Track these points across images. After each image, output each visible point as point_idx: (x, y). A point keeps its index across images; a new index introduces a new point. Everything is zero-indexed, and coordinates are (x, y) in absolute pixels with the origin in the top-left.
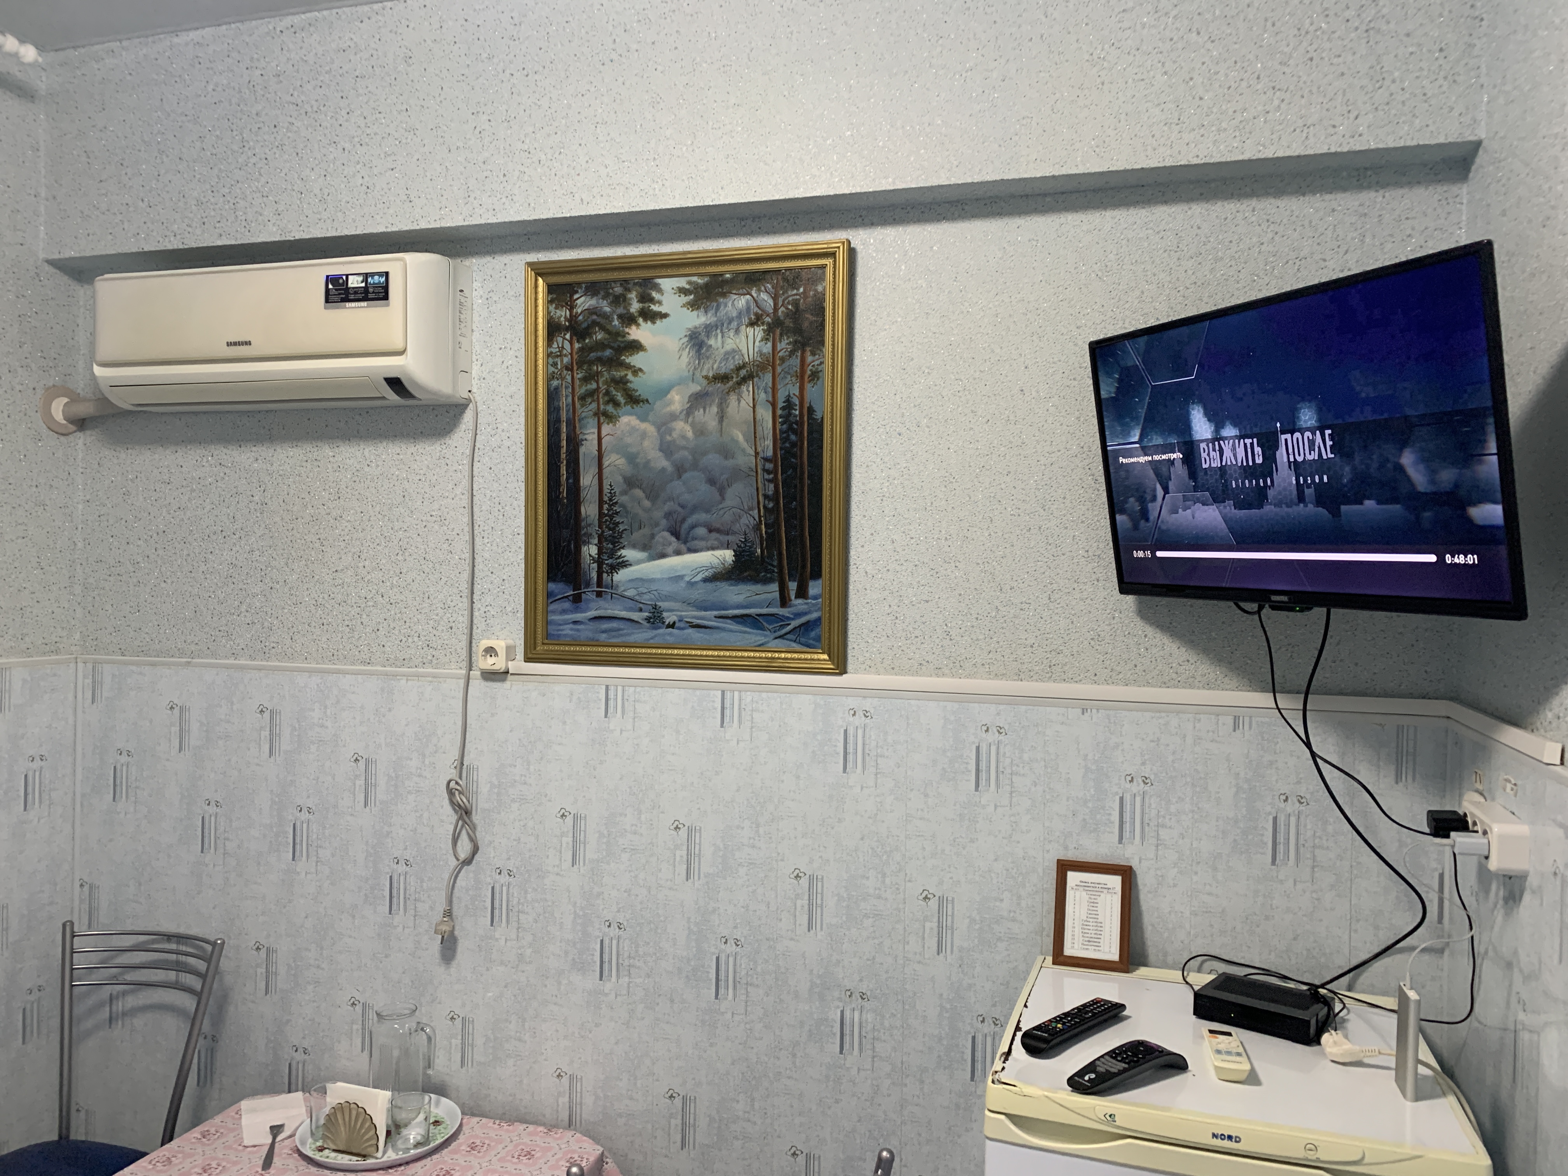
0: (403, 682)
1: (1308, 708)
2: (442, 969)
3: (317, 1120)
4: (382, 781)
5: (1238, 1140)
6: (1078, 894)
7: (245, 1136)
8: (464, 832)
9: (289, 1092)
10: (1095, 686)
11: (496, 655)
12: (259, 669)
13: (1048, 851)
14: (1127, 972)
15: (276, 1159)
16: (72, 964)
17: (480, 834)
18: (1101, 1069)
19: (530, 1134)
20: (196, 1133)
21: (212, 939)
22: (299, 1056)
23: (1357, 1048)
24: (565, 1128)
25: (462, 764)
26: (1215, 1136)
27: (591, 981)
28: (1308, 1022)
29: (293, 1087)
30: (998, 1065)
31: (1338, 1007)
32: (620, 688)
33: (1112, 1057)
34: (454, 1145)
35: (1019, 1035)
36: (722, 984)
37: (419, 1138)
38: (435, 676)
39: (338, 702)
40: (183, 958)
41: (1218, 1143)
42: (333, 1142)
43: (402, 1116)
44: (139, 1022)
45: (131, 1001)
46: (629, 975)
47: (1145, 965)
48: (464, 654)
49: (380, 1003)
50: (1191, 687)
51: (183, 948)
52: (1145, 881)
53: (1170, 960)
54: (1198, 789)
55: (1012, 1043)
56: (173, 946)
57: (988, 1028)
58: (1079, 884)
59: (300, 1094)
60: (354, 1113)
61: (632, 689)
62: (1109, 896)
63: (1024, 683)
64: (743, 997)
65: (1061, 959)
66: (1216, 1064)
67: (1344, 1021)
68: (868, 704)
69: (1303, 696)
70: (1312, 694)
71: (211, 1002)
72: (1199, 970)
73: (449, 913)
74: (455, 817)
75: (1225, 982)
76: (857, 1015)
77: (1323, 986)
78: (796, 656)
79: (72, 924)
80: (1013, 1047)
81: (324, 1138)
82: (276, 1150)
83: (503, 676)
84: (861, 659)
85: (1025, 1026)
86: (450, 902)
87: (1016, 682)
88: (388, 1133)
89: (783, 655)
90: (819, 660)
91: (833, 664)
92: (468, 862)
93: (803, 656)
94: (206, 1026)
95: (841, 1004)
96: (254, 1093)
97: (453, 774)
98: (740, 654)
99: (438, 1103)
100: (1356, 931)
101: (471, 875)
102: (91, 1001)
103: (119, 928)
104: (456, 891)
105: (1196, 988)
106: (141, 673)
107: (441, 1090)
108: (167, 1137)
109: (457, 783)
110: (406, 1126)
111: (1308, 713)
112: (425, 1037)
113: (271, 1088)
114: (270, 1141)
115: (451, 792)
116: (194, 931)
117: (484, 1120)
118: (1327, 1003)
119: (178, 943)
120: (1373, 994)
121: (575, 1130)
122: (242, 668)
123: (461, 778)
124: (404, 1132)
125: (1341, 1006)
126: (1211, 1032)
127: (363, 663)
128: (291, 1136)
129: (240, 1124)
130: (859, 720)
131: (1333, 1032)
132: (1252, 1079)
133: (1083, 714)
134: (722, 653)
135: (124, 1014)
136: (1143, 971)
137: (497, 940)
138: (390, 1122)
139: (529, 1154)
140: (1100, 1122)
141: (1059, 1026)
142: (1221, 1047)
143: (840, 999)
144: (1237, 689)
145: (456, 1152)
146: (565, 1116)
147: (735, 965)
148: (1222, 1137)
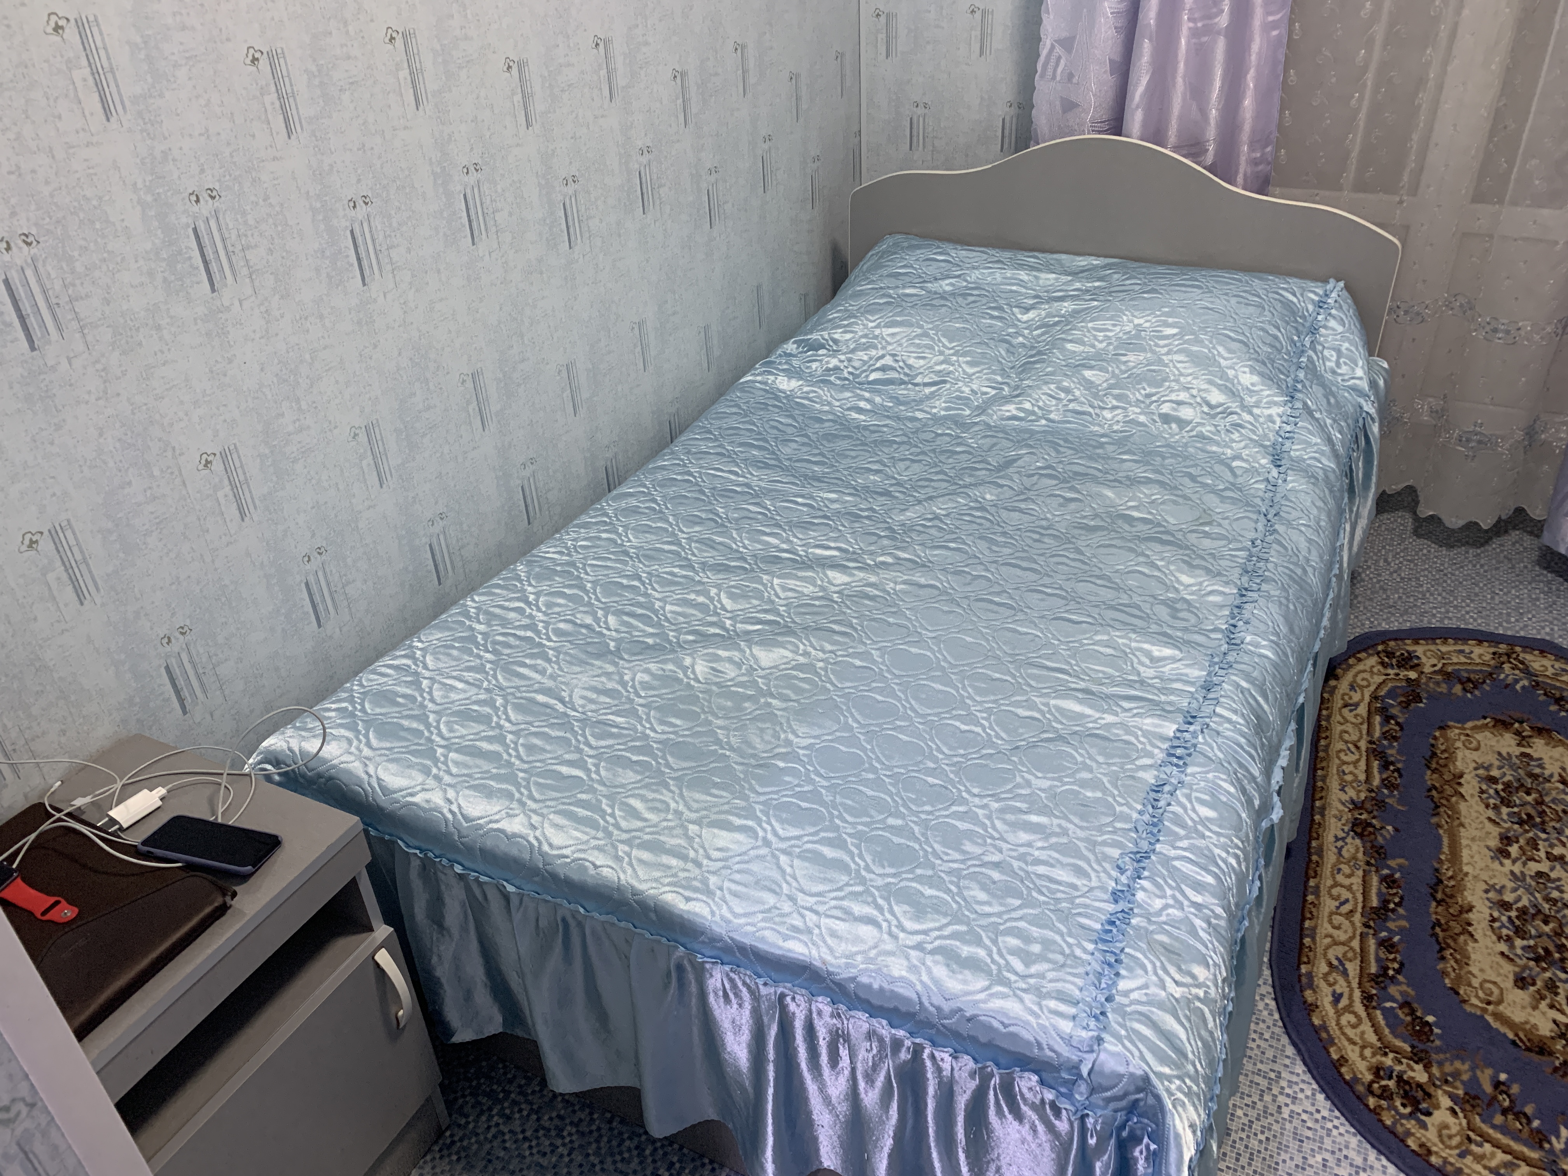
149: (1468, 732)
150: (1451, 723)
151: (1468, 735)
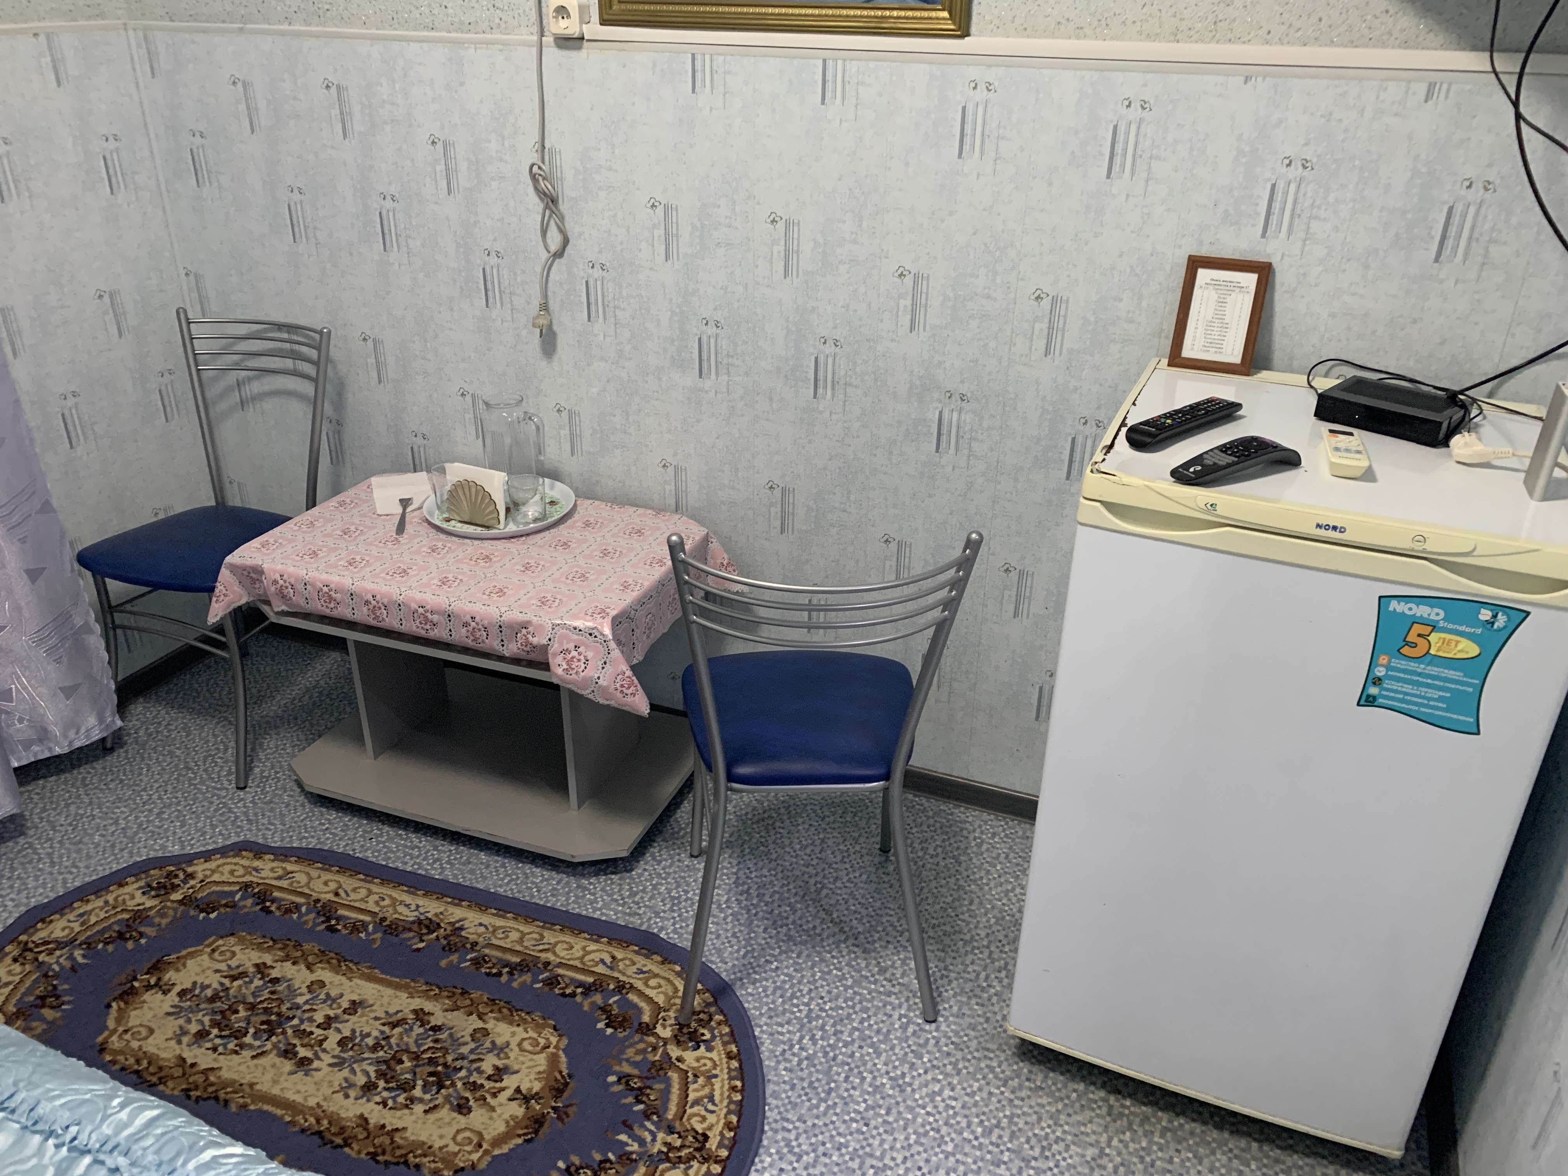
0: (472, 51)
1: (1527, 70)
2: (544, 364)
3: (442, 495)
4: (463, 166)
5: (1342, 530)
6: (1206, 292)
7: (377, 505)
8: (552, 222)
9: (415, 471)
10: (1267, 48)
11: (569, 16)
12: (317, 36)
13: (1180, 247)
14: (1248, 375)
15: (408, 527)
16: (194, 350)
17: (569, 225)
18: (1208, 462)
19: (640, 515)
20: (333, 502)
21: (319, 329)
22: (419, 441)
23: (1490, 449)
24: (672, 512)
25: (543, 147)
26: (1319, 526)
27: (690, 379)
28: (1441, 423)
29: (418, 468)
30: (1098, 456)
31: (1474, 412)
32: (707, 57)
33: (1222, 451)
34: (570, 522)
35: (1124, 430)
36: (821, 383)
37: (537, 514)
38: (505, 44)
39: (405, 75)
40: (296, 347)
41: (1322, 533)
42: (458, 514)
43: (520, 496)
44: (268, 405)
45: (256, 387)
46: (728, 373)
47: (1268, 367)
48: (534, 15)
49: (487, 392)
50: (1384, 45)
51: (295, 338)
52: (1283, 279)
53: (1296, 364)
54: (1366, 174)
55: (1115, 438)
56: (285, 336)
57: (1090, 429)
58: (1209, 281)
59: (423, 475)
60: (473, 490)
61: (721, 58)
62: (1240, 296)
63: (1181, 44)
64: (841, 397)
65: (1177, 360)
66: (1333, 460)
67: (1477, 426)
68: (993, 75)
69: (1523, 55)
70: (1537, 52)
71: (329, 387)
72: (1326, 375)
73: (545, 307)
74: (541, 206)
75: (1356, 385)
76: (955, 416)
77: (1462, 392)
78: (910, 13)
79: (185, 311)
80: (1116, 441)
81: (449, 510)
82: (407, 519)
83: (578, 42)
84: (988, 18)
85: (1130, 422)
86: (545, 296)
87: (1170, 44)
88: (508, 510)
89: (895, 13)
90: (937, 18)
91: (954, 24)
92: (559, 254)
93: (918, 14)
94: (328, 409)
95: (940, 406)
96: (383, 471)
97: (535, 158)
98: (845, 12)
99: (552, 487)
100: (1513, 336)
101: (564, 268)
102: (221, 386)
103: (232, 317)
104: (550, 285)
105: (1320, 391)
106: (194, 42)
107: (555, 475)
108: (310, 504)
109: (540, 168)
110: (524, 504)
111: (1525, 79)
112: (534, 427)
113: (398, 468)
114: (400, 511)
115: (533, 177)
116: (302, 322)
117: (597, 503)
118: (1464, 406)
119: (289, 333)
120: (1515, 401)
121: (682, 513)
122: (297, 34)
123: (543, 162)
124: (523, 509)
125: (1478, 412)
126: (1331, 431)
127: (426, 28)
128: (420, 508)
129: (372, 496)
130: (981, 94)
131: (1466, 434)
132: (1368, 476)
133: (1246, 82)
134: (824, 12)
135: (253, 399)
136: (1265, 374)
137: (596, 335)
138: (508, 500)
139: (639, 532)
140: (1200, 510)
141: (1169, 421)
142: (1339, 445)
143: (939, 401)
144: (1442, 47)
145: (572, 527)
146: (672, 502)
147: (834, 365)
148: (1327, 527)
149: (121, 1029)
150: (100, 1039)
151: (126, 1031)
